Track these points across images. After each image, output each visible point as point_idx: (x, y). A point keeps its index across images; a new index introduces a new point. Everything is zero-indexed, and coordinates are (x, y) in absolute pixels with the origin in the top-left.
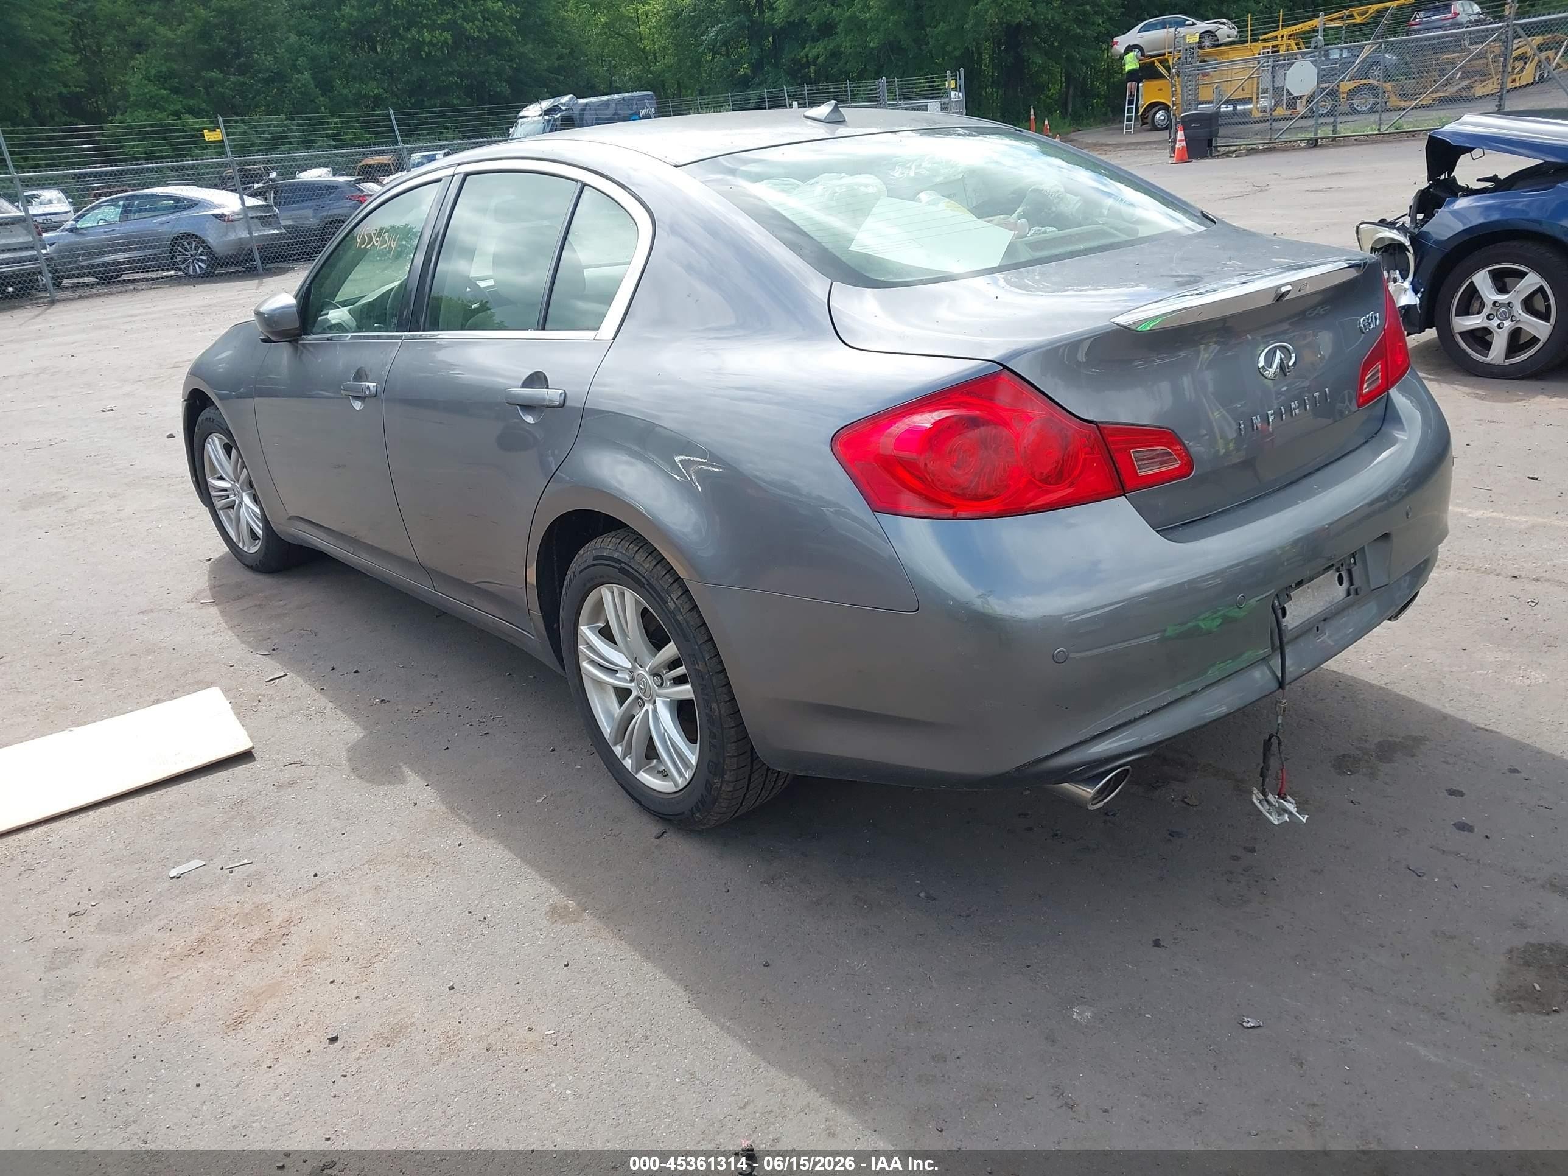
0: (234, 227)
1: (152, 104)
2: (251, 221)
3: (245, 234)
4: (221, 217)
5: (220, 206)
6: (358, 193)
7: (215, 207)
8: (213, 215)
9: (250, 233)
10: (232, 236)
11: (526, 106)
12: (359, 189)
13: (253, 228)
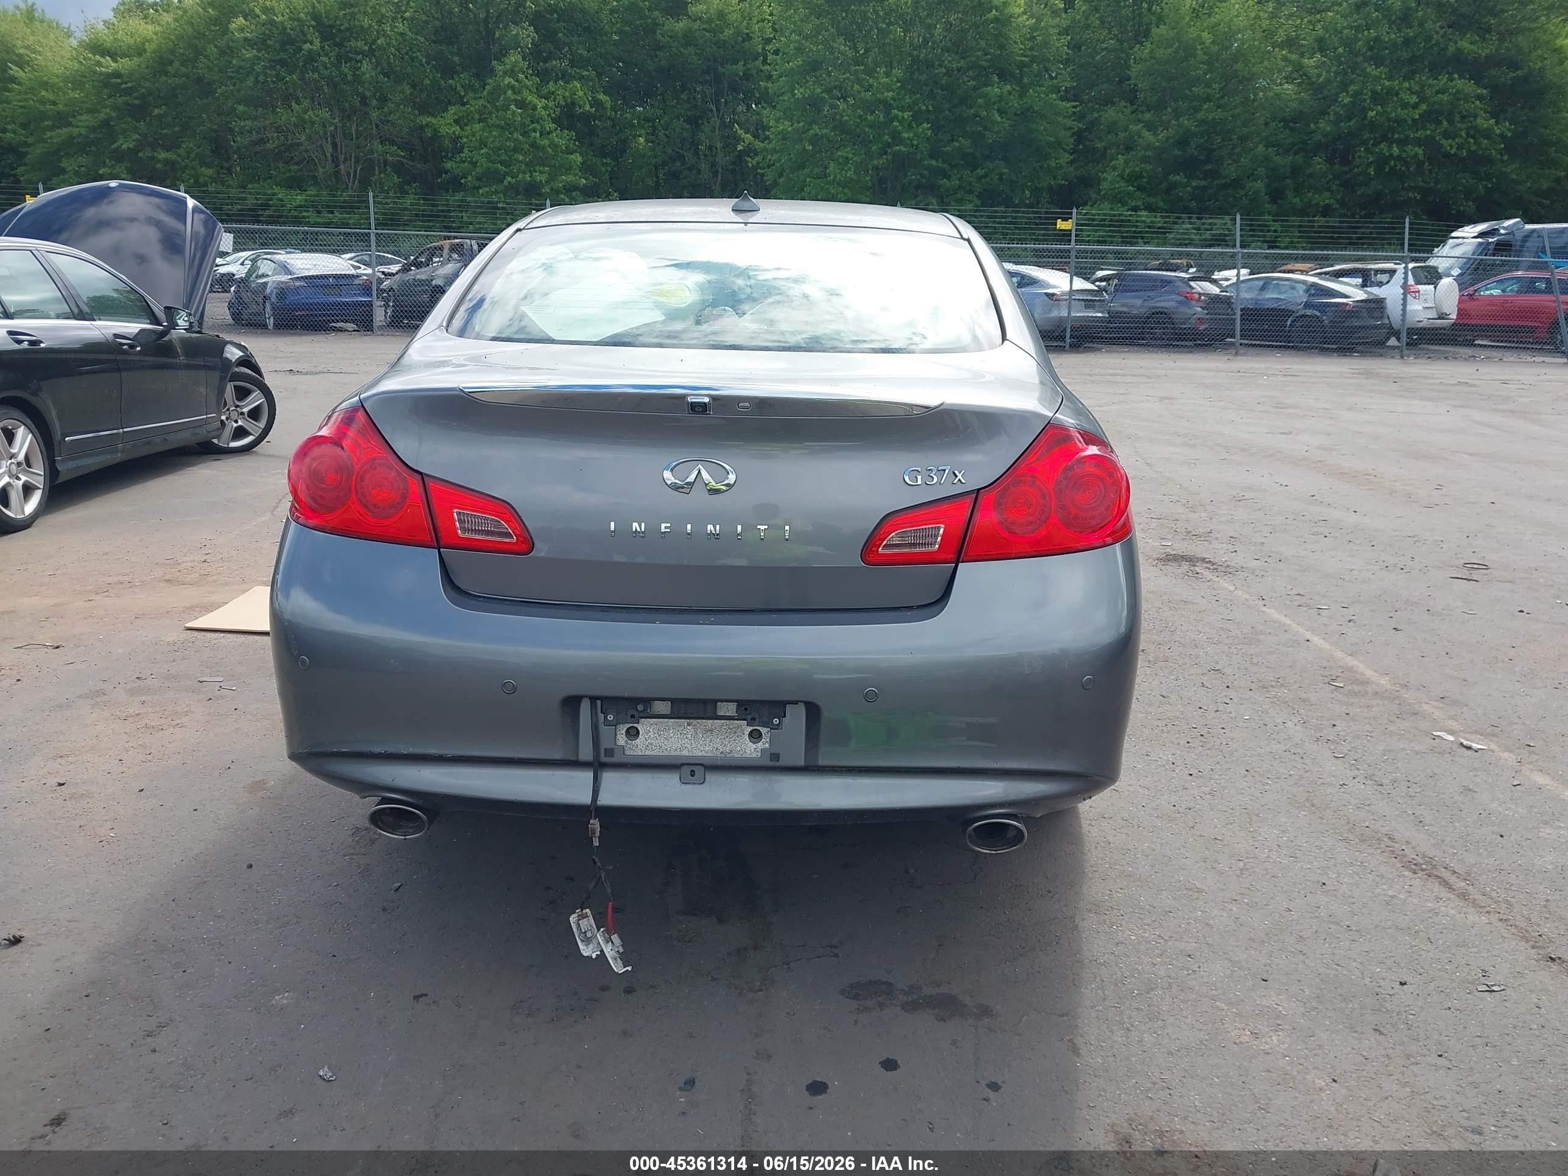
0: (1059, 306)
1: (1118, 199)
2: (1073, 302)
3: (1064, 313)
4: (1051, 296)
5: (1054, 287)
6: (1188, 290)
7: (1049, 286)
8: (1046, 293)
9: (1069, 313)
10: (1055, 314)
11: (1463, 226)
12: (1191, 286)
13: (1073, 308)
